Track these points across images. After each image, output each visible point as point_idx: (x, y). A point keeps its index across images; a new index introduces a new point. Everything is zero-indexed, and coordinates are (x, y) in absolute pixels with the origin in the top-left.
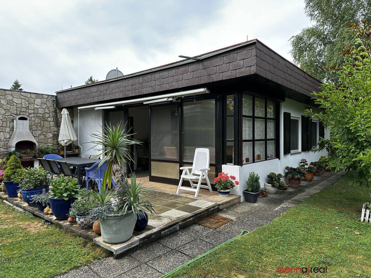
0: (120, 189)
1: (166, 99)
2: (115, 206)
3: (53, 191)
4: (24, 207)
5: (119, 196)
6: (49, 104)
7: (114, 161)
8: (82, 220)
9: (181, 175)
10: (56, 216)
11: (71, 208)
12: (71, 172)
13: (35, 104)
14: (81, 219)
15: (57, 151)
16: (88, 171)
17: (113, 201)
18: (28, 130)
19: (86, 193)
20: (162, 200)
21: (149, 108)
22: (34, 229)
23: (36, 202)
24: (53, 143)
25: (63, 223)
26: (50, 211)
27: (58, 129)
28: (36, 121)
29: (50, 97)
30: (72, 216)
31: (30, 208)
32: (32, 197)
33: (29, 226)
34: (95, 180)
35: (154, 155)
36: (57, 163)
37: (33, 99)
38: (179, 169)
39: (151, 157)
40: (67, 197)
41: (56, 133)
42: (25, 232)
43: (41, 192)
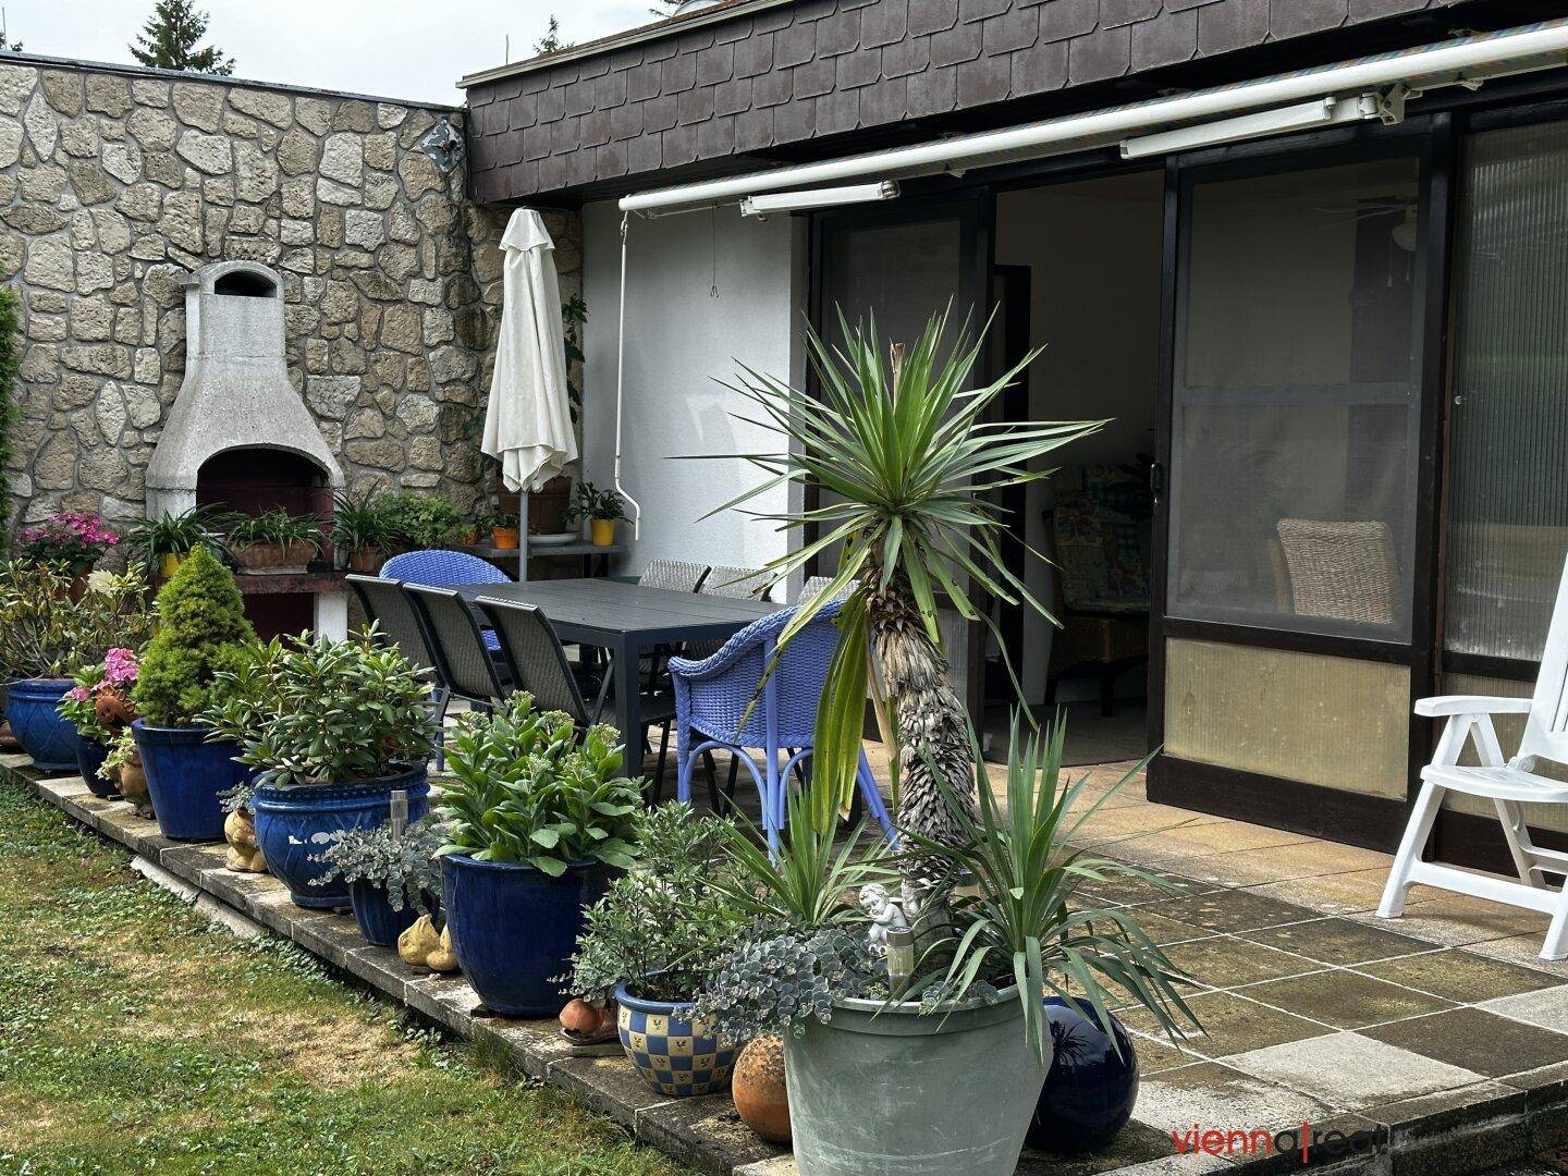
0: (929, 824)
1: (1314, 113)
2: (897, 941)
3: (464, 806)
4: (266, 911)
5: (924, 875)
6: (415, 174)
7: (890, 608)
8: (656, 1026)
9: (1428, 761)
10: (479, 989)
11: (588, 933)
12: (570, 684)
13: (322, 172)
14: (650, 1020)
15: (468, 529)
16: (691, 683)
17: (879, 907)
18: (279, 367)
19: (688, 840)
20: (1252, 952)
21: (1167, 186)
22: (339, 1061)
23: (350, 879)
24: (441, 472)
25: (526, 1039)
26: (435, 947)
27: (479, 365)
28: (327, 305)
29: (424, 119)
30: (586, 993)
31: (306, 923)
32: (322, 848)
33: (304, 1043)
34: (739, 753)
35: (1191, 590)
36: (475, 612)
37: (306, 136)
38: (1406, 713)
39: (1171, 600)
40: (555, 854)
41: (460, 394)
42: (280, 1077)
43: (379, 816)
